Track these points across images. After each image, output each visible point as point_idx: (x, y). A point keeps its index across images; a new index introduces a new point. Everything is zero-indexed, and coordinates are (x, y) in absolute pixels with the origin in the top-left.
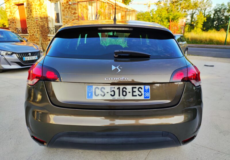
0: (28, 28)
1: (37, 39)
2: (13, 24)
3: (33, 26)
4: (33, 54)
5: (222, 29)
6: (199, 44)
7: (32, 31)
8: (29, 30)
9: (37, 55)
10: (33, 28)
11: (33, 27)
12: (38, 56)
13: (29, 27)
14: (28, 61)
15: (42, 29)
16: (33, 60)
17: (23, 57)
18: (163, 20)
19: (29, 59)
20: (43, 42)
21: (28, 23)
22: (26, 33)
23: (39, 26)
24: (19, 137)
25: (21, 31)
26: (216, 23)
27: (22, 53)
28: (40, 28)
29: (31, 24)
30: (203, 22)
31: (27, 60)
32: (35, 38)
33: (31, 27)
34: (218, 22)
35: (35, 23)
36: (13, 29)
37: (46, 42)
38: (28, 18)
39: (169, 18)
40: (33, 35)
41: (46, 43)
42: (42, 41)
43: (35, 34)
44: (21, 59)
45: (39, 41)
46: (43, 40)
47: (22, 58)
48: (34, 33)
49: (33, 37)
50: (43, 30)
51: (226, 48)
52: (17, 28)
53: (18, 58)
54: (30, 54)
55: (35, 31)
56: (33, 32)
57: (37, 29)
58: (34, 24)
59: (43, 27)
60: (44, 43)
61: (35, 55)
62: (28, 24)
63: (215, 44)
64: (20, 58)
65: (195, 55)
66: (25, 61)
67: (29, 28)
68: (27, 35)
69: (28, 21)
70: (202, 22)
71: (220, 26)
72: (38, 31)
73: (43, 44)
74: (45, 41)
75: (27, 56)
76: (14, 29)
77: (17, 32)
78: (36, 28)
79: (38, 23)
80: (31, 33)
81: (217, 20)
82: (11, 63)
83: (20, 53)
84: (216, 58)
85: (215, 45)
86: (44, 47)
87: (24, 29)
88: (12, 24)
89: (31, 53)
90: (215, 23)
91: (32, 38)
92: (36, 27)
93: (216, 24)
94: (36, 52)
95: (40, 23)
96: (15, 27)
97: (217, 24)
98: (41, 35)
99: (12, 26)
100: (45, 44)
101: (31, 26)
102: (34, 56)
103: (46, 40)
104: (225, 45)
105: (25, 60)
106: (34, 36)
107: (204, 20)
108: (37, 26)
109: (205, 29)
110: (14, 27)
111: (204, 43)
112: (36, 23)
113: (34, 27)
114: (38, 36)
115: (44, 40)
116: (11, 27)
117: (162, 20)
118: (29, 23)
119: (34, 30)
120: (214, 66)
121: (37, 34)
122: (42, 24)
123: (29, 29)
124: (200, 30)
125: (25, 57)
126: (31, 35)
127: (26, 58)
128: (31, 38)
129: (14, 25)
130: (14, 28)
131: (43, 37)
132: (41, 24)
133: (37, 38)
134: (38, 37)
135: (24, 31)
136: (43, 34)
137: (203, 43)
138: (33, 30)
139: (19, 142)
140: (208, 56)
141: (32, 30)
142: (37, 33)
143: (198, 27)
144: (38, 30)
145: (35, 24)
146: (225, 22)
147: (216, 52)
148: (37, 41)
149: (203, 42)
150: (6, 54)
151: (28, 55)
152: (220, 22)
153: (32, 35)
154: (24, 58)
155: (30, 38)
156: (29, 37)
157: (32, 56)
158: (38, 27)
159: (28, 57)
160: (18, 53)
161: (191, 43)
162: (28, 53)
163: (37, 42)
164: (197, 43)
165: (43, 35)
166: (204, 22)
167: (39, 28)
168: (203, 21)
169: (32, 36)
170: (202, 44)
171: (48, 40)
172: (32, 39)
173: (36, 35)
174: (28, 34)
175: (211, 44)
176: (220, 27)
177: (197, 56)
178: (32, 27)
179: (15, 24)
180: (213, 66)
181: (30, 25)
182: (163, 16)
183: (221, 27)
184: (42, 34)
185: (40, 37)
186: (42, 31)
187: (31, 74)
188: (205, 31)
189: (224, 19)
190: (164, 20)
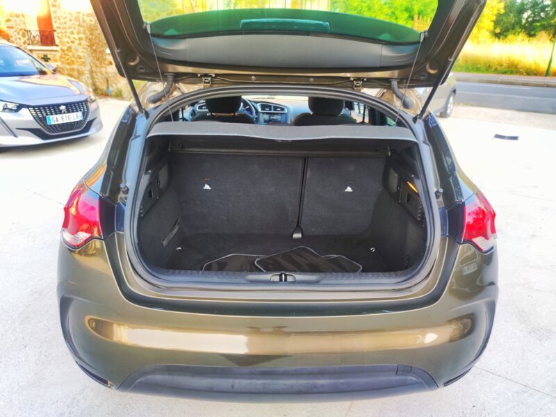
0: (55, 31)
1: (78, 60)
2: (17, 19)
3: (67, 26)
4: (71, 107)
5: (543, 32)
6: (483, 72)
7: (67, 40)
8: (58, 36)
9: (81, 111)
10: (68, 31)
11: (70, 28)
12: (83, 113)
13: (58, 28)
14: (59, 124)
15: (91, 34)
16: (71, 123)
17: (47, 117)
18: (396, 13)
19: (60, 122)
20: (94, 69)
21: (55, 18)
22: (52, 43)
23: (83, 27)
24: (46, 342)
25: (38, 38)
26: (529, 17)
27: (44, 107)
28: (87, 32)
29: (64, 21)
30: (496, 15)
31: (56, 123)
32: (73, 56)
33: (64, 28)
34: (534, 12)
35: (73, 19)
36: (18, 33)
37: (103, 67)
38: (55, 4)
39: (413, 10)
40: (69, 48)
41: (103, 69)
42: (92, 65)
43: (73, 48)
44: (42, 120)
45: (85, 66)
46: (94, 63)
47: (45, 118)
48: (70, 44)
49: (70, 54)
50: (94, 38)
51: (548, 86)
52: (27, 31)
53: (34, 118)
54: (63, 108)
55: (74, 38)
56: (69, 41)
57: (78, 33)
58: (71, 20)
59: (93, 30)
60: (98, 69)
61: (77, 111)
62: (56, 22)
63: (521, 74)
64: (39, 118)
65: (472, 105)
66: (51, 126)
67: (58, 30)
68: (54, 48)
69: (55, 12)
70: (493, 15)
71: (538, 24)
72: (80, 39)
73: (96, 73)
74: (99, 65)
75: (56, 114)
76: (21, 33)
77: (28, 39)
78: (75, 32)
79: (81, 20)
80: (64, 45)
81: (532, 7)
82: (17, 132)
83: (39, 107)
84: (523, 115)
85: (522, 76)
86: (97, 80)
87: (46, 34)
88: (15, 20)
89: (65, 104)
90: (525, 15)
91: (67, 57)
92: (77, 28)
93: (527, 19)
94: (78, 103)
95: (85, 18)
96: (23, 27)
97: (530, 19)
98: (89, 49)
99: (14, 25)
100: (98, 74)
101: (64, 25)
102: (73, 112)
103: (101, 64)
104: (548, 78)
105: (52, 123)
106: (71, 52)
107: (498, 10)
108: (79, 25)
109: (498, 31)
110: (20, 27)
111: (496, 70)
112: (76, 18)
113: (72, 30)
114: (83, 52)
115: (97, 62)
116: (12, 28)
117: (393, 13)
118: (59, 19)
119: (72, 36)
120: (519, 139)
121: (79, 47)
122: (91, 21)
123: (58, 33)
124: (488, 34)
125: (51, 117)
126: (65, 48)
127: (54, 119)
128: (64, 56)
129: (19, 22)
130: (21, 30)
131: (94, 55)
132: (88, 21)
133: (80, 58)
134: (81, 54)
135: (47, 37)
136: (94, 48)
137: (493, 70)
138: (69, 37)
139: (45, 356)
140: (503, 108)
141: (66, 36)
142: (80, 44)
143: (482, 28)
144: (82, 36)
145: (74, 22)
146: (551, 13)
147: (523, 97)
148: (81, 65)
149: (494, 68)
150: (4, 109)
151: (59, 109)
152: (539, 15)
153: (67, 50)
154: (49, 118)
155: (61, 57)
156: (59, 54)
157: (69, 112)
158: (82, 29)
159: (59, 116)
160: (34, 107)
161: (464, 69)
162: (59, 105)
163: (79, 67)
164: (478, 70)
165: (95, 51)
166: (499, 15)
167: (84, 33)
168: (495, 12)
169: (66, 52)
170: (490, 72)
171: (106, 63)
172: (68, 59)
173: (77, 50)
174: (57, 46)
175: (512, 73)
176: (537, 26)
177: (477, 106)
178: (66, 28)
179: (21, 18)
180: (515, 138)
181: (61, 24)
182: (396, 5)
183: (540, 26)
184: (91, 46)
185: (86, 55)
186: (90, 40)
187: (71, 217)
188: (499, 38)
189: (548, 6)
190: (398, 13)
